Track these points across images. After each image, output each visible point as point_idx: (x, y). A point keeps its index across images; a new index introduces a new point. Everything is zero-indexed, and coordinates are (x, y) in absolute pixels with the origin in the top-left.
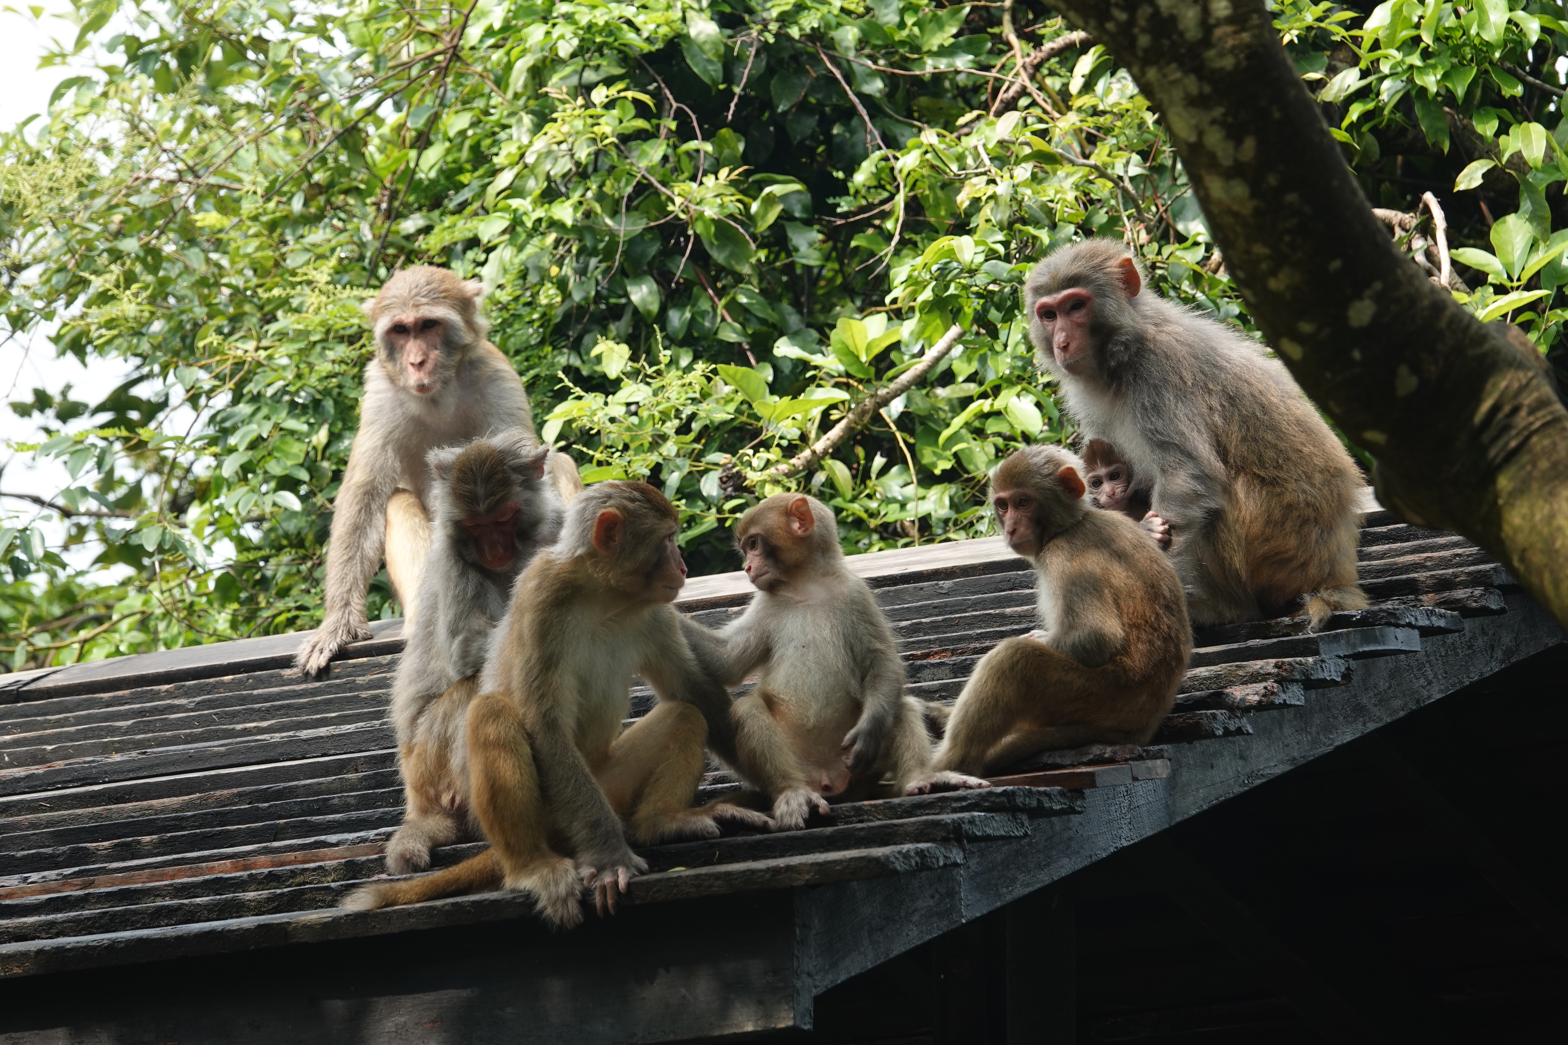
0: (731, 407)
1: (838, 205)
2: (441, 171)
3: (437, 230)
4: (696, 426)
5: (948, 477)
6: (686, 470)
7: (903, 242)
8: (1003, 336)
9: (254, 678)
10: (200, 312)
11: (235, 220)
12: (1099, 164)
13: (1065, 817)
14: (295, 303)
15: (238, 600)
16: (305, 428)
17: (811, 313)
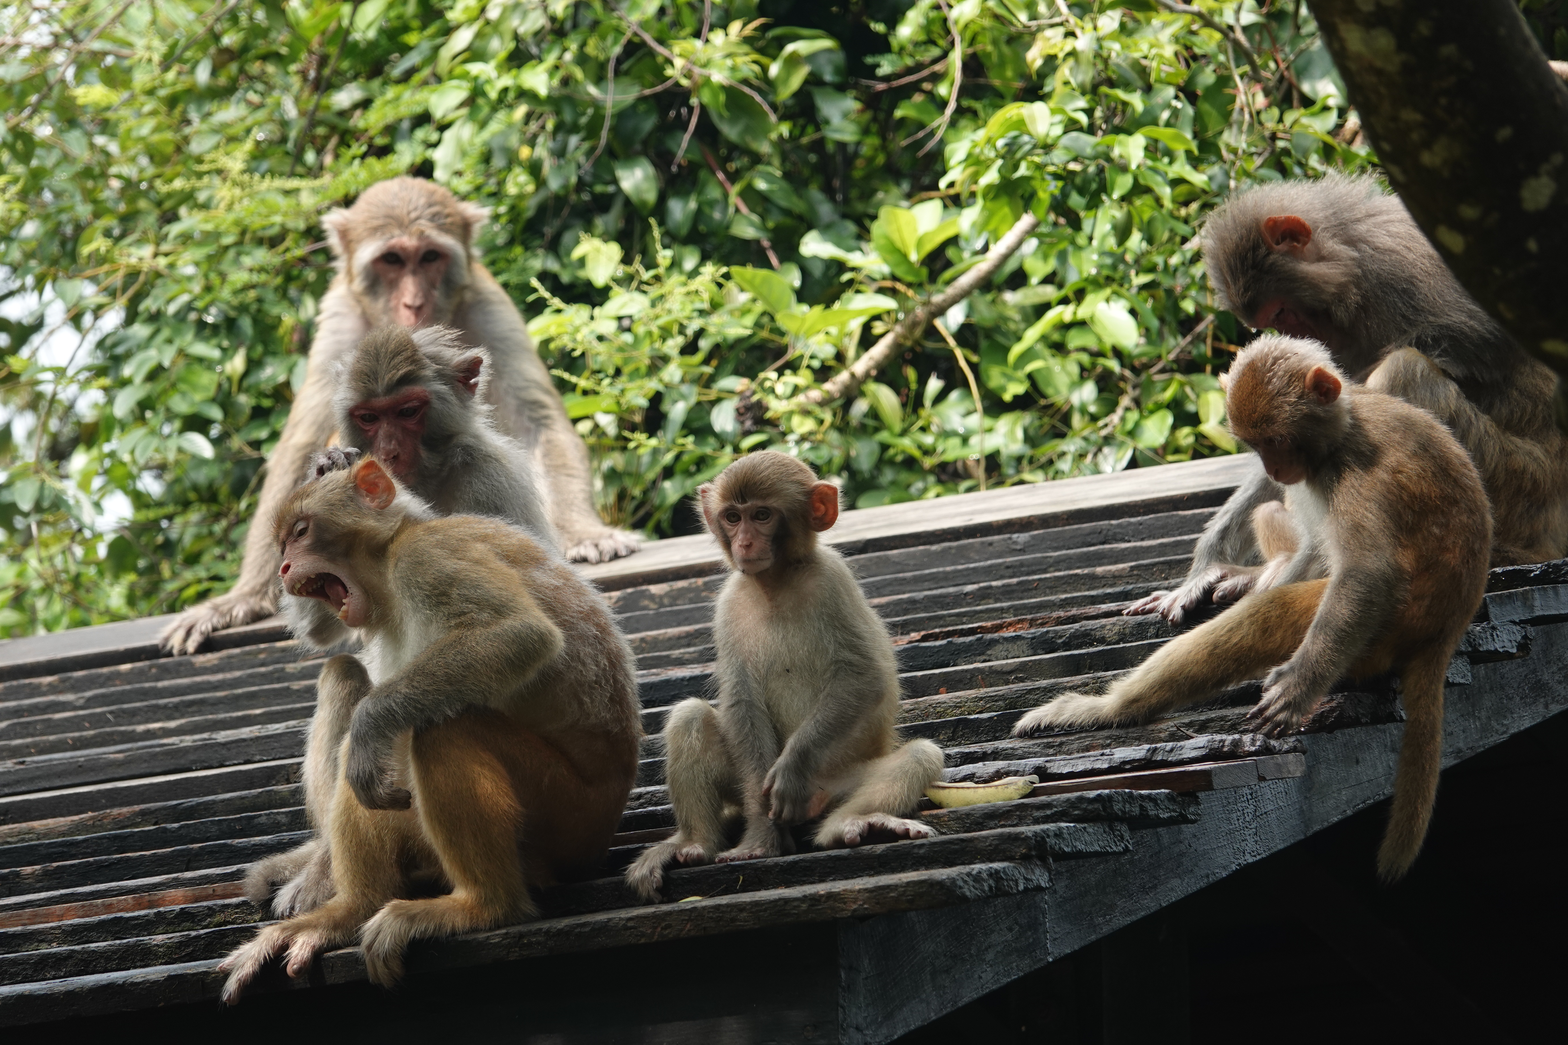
0: (749, 320)
1: (878, 66)
2: (382, 31)
3: (378, 103)
4: (704, 344)
5: (1021, 403)
6: (693, 400)
7: (960, 111)
8: (1087, 226)
9: (159, 667)
10: (84, 210)
11: (125, 95)
12: (1204, 10)
13: (1176, 827)
14: (202, 197)
15: (135, 569)
16: (216, 354)
17: (846, 201)
